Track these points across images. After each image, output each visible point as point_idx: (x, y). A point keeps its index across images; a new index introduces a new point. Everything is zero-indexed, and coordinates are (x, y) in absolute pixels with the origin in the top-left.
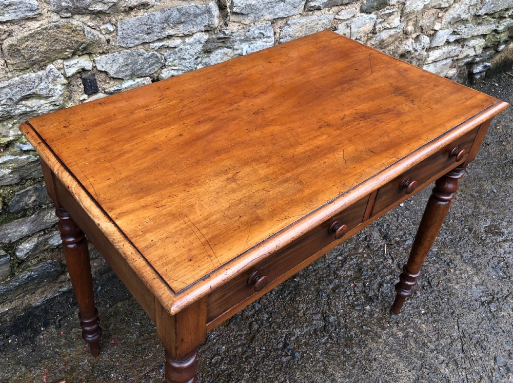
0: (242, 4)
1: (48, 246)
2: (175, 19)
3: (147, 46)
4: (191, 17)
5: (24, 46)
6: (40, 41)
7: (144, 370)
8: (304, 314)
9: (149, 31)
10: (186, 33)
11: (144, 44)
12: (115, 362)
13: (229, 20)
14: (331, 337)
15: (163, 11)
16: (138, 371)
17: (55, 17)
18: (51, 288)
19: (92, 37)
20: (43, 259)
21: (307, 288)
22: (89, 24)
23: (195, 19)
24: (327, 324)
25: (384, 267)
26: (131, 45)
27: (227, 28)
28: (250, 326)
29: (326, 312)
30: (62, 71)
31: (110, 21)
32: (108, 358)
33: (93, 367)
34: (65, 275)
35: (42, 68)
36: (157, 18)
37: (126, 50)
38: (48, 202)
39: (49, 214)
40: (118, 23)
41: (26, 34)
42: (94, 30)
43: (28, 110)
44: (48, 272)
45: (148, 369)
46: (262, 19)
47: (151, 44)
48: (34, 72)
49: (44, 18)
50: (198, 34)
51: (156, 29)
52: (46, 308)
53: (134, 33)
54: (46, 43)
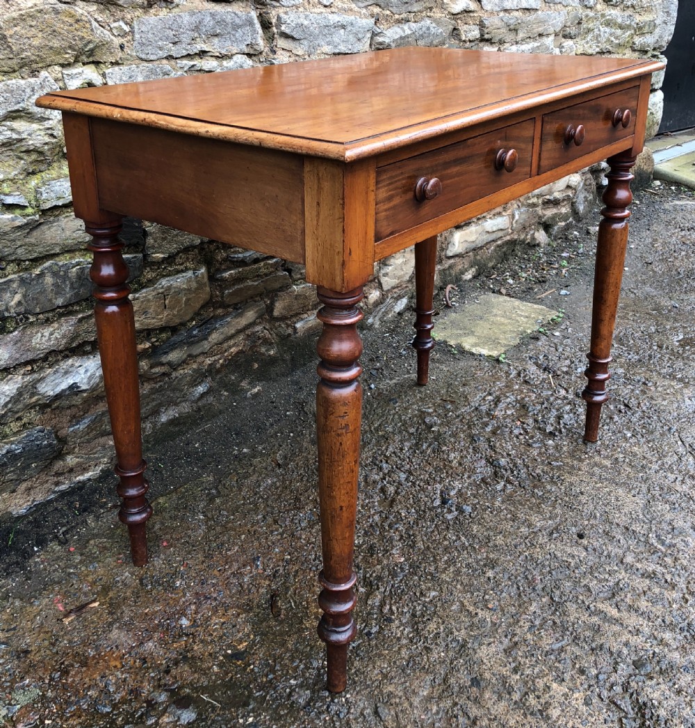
0: (292, 21)
1: (36, 397)
2: (208, 28)
3: (173, 62)
4: (229, 29)
5: (11, 32)
6: (32, 29)
7: (230, 567)
8: (460, 464)
9: (177, 40)
10: (224, 52)
11: (169, 58)
12: (177, 567)
13: (276, 46)
14: (508, 481)
15: (192, 13)
16: (220, 570)
18: (42, 484)
20: (29, 424)
21: (454, 435)
22: (96, 17)
23: (233, 32)
24: (497, 469)
25: (557, 398)
26: (152, 57)
27: (275, 56)
28: (383, 490)
29: (491, 457)
30: (61, 84)
31: (123, 19)
32: (164, 563)
33: (141, 580)
34: (63, 460)
35: (34, 73)
36: (185, 22)
37: (146, 64)
38: (38, 310)
39: (40, 335)
40: (135, 22)
41: (15, 15)
43: (15, 136)
44: (38, 445)
45: (235, 566)
46: (319, 52)
47: (178, 61)
48: (23, 78)
50: (240, 56)
51: (185, 38)
52: (35, 519)
53: (157, 39)
54: (40, 35)
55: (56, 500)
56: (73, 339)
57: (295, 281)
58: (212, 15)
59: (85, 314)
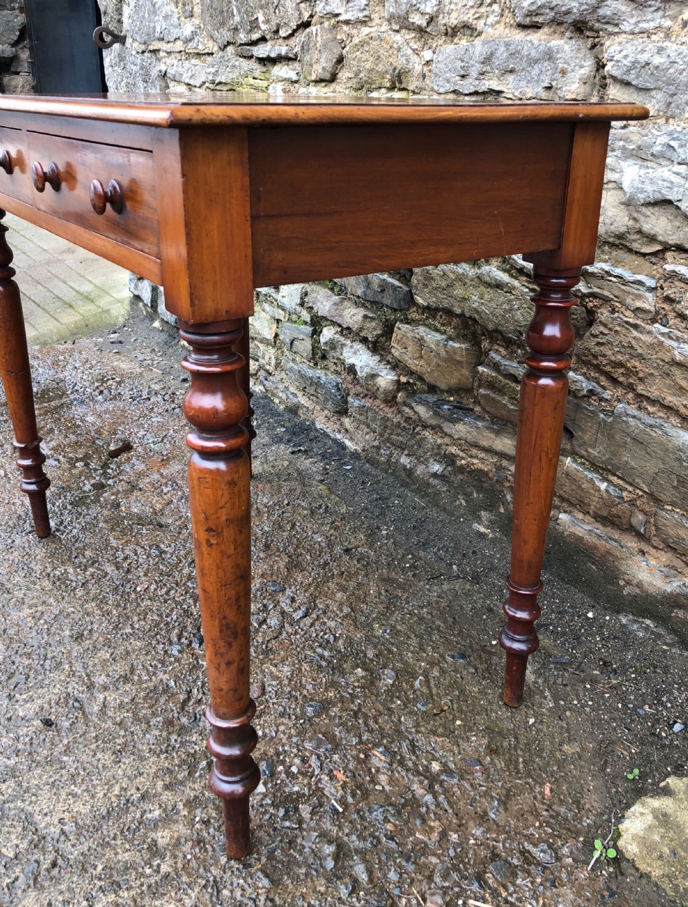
2: (500, 61)
5: (354, 56)
6: (367, 53)
9: (463, 73)
10: (516, 95)
11: (458, 93)
17: (385, 27)
18: (335, 422)
19: (404, 62)
20: (339, 373)
22: (411, 45)
23: (528, 69)
26: (442, 90)
36: (477, 53)
39: (349, 310)
40: (437, 51)
42: (416, 56)
44: (330, 389)
49: (374, 24)
51: (474, 73)
53: (447, 70)
54: (371, 59)
55: (333, 440)
56: (361, 329)
57: (574, 454)
58: (507, 45)
59: (371, 315)
